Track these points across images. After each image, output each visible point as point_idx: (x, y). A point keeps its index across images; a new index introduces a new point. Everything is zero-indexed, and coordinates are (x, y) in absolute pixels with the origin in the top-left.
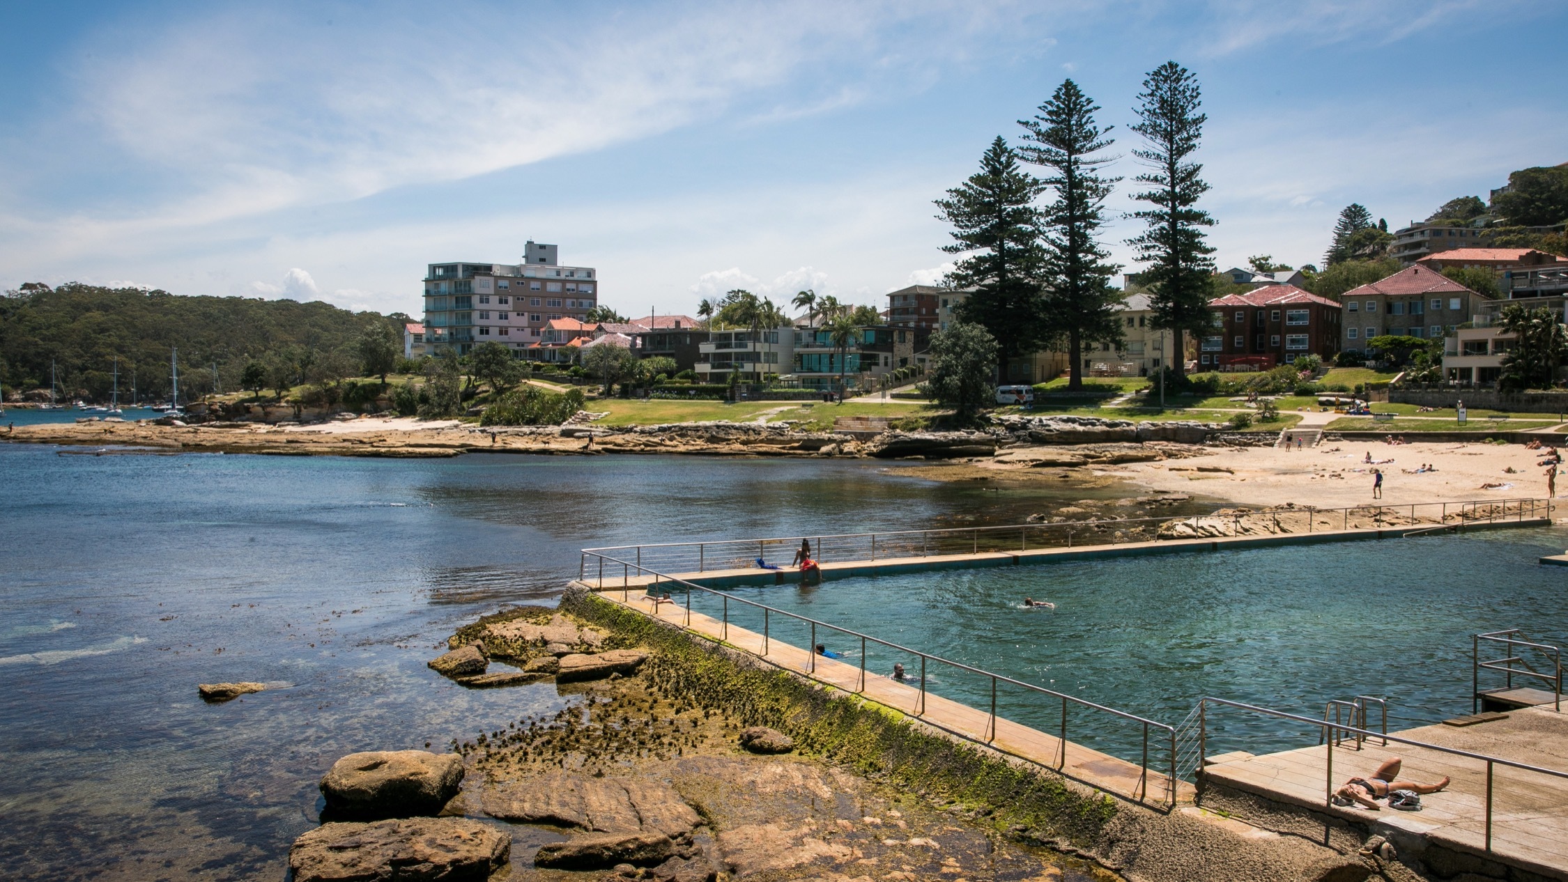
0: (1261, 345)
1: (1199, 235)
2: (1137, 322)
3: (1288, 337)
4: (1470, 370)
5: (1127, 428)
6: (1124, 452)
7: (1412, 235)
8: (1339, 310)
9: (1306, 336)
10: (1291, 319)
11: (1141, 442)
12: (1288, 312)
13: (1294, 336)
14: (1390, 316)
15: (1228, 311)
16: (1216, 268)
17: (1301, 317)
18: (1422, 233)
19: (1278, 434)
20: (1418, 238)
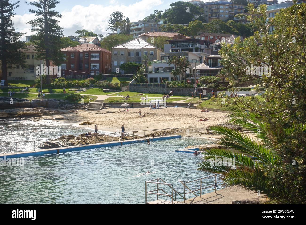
0: (81, 67)
1: (57, 21)
2: (31, 57)
3: (92, 64)
4: (157, 78)
5: (26, 102)
6: (25, 112)
7: (138, 25)
8: (111, 54)
9: (98, 64)
10: (93, 57)
11: (33, 108)
12: (92, 54)
13: (94, 64)
14: (129, 57)
15: (69, 53)
16: (64, 35)
17: (96, 57)
18: (142, 24)
19: (87, 104)
20: (140, 26)
